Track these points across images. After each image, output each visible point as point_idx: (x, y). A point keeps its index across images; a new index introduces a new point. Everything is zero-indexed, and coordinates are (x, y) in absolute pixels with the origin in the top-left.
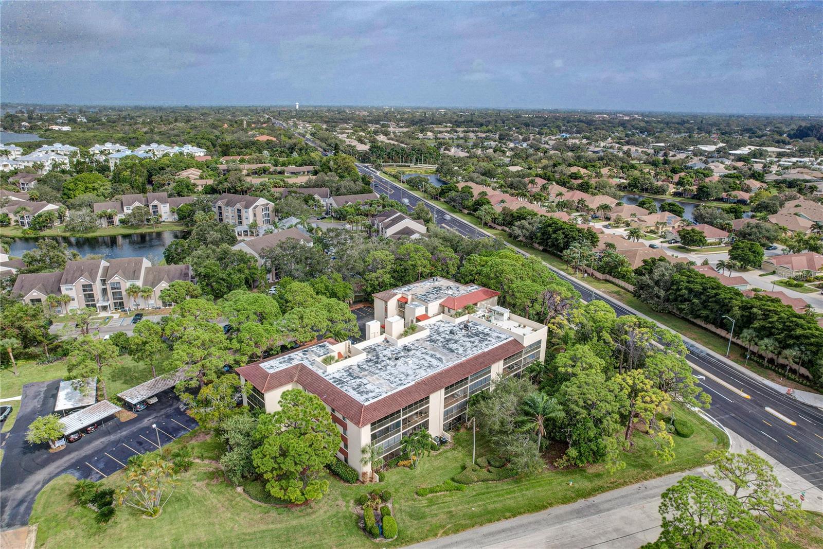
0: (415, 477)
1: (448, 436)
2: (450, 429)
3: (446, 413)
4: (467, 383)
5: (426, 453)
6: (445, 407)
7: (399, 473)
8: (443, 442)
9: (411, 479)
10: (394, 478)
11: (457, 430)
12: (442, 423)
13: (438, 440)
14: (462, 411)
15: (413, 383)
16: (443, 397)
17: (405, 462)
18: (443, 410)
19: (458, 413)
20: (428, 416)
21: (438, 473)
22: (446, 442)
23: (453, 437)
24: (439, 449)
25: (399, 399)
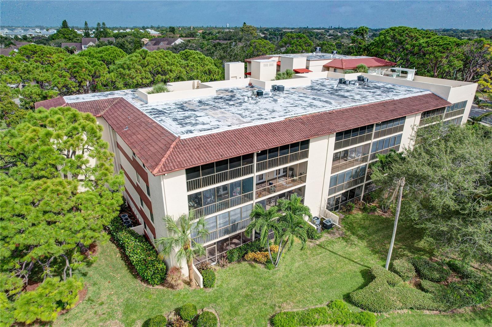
0: (274, 284)
1: (334, 218)
2: (336, 208)
3: (334, 181)
4: (369, 138)
5: (297, 241)
6: (334, 170)
7: (244, 273)
8: (326, 227)
9: (266, 287)
10: (234, 282)
11: (349, 210)
12: (326, 196)
13: (318, 222)
14: (356, 182)
15: (282, 119)
16: (332, 152)
17: (259, 255)
18: (329, 175)
19: (350, 184)
20: (303, 180)
21: (319, 280)
22: (331, 226)
23: (342, 220)
24: (319, 238)
25: (252, 138)
